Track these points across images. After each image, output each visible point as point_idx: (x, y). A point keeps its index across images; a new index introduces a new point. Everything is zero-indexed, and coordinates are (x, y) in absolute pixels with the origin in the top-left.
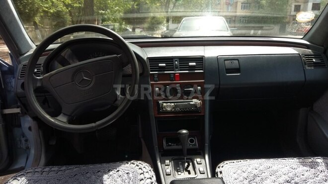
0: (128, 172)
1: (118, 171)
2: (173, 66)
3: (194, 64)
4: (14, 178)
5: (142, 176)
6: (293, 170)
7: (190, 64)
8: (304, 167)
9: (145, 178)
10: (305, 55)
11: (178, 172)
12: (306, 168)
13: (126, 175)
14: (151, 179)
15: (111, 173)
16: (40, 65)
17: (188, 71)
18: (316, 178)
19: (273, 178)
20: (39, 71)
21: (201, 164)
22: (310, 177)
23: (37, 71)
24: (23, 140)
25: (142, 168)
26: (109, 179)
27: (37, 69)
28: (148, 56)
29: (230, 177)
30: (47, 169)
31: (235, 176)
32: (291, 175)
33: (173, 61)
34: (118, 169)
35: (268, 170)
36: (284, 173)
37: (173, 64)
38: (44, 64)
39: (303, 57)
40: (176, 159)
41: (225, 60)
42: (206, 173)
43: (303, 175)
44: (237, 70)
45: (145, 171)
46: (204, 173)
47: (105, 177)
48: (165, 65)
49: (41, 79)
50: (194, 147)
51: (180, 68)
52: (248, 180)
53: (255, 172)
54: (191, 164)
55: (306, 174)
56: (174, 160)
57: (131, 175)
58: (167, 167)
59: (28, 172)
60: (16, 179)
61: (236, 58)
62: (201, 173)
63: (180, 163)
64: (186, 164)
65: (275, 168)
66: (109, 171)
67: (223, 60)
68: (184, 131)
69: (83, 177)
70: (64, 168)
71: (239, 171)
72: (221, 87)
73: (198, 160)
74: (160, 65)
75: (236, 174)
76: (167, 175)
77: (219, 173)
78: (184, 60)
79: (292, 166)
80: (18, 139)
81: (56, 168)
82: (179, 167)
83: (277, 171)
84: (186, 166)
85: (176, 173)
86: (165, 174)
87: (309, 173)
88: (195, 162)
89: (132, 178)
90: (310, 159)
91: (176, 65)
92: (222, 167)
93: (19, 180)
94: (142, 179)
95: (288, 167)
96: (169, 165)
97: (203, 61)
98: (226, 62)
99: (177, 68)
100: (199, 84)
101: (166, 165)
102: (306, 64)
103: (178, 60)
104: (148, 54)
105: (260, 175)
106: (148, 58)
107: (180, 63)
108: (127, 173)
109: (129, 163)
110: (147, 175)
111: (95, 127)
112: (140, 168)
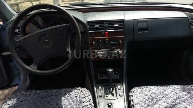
0: (76, 95)
1: (70, 95)
2: (104, 26)
3: (118, 25)
4: (9, 99)
5: (84, 100)
6: (177, 95)
7: (115, 25)
8: (184, 92)
9: (86, 101)
10: (192, 18)
11: (106, 95)
12: (185, 93)
13: (75, 98)
14: (89, 101)
15: (66, 96)
16: (20, 27)
17: (113, 30)
18: (191, 100)
19: (164, 99)
20: (20, 32)
21: (120, 89)
22: (187, 99)
23: (18, 32)
24: (16, 69)
25: (85, 94)
26: (65, 100)
27: (18, 30)
28: (88, 20)
29: (138, 100)
30: (29, 93)
31: (141, 99)
32: (175, 98)
33: (104, 24)
34: (70, 94)
35: (161, 94)
36: (171, 96)
37: (104, 25)
38: (22, 26)
39: (190, 19)
40: (105, 86)
41: (138, 22)
42: (123, 96)
43: (183, 98)
44: (146, 29)
45: (86, 96)
46: (122, 96)
47: (63, 98)
48: (98, 26)
49: (19, 41)
50: (117, 78)
51: (108, 28)
52: (149, 101)
53: (153, 95)
54: (114, 89)
55: (185, 97)
56: (104, 86)
57: (78, 98)
58: (100, 91)
59: (17, 95)
60: (10, 100)
61: (145, 21)
62: (120, 96)
63: (108, 88)
64: (112, 89)
65: (165, 93)
66: (65, 94)
67: (137, 22)
68: (111, 70)
69: (49, 99)
70: (38, 92)
71: (144, 95)
72: (135, 40)
73: (119, 86)
74: (95, 26)
75: (141, 97)
76: (99, 97)
77: (131, 96)
78: (111, 22)
79: (176, 91)
80: (13, 68)
81: (33, 92)
82: (107, 91)
83: (167, 95)
84: (111, 90)
85: (105, 95)
86: (98, 96)
87: (187, 96)
88: (117, 88)
89: (78, 100)
90: (188, 86)
91: (106, 26)
92: (133, 92)
93: (12, 101)
94: (84, 102)
95: (174, 92)
96: (101, 90)
97: (123, 23)
98: (138, 23)
99: (106, 28)
100: (120, 39)
101: (99, 90)
102: (191, 24)
103: (107, 22)
104: (88, 18)
105: (156, 98)
106: (88, 21)
107: (108, 25)
108: (76, 97)
109: (77, 90)
110: (87, 99)
111: (54, 72)
112: (83, 94)
